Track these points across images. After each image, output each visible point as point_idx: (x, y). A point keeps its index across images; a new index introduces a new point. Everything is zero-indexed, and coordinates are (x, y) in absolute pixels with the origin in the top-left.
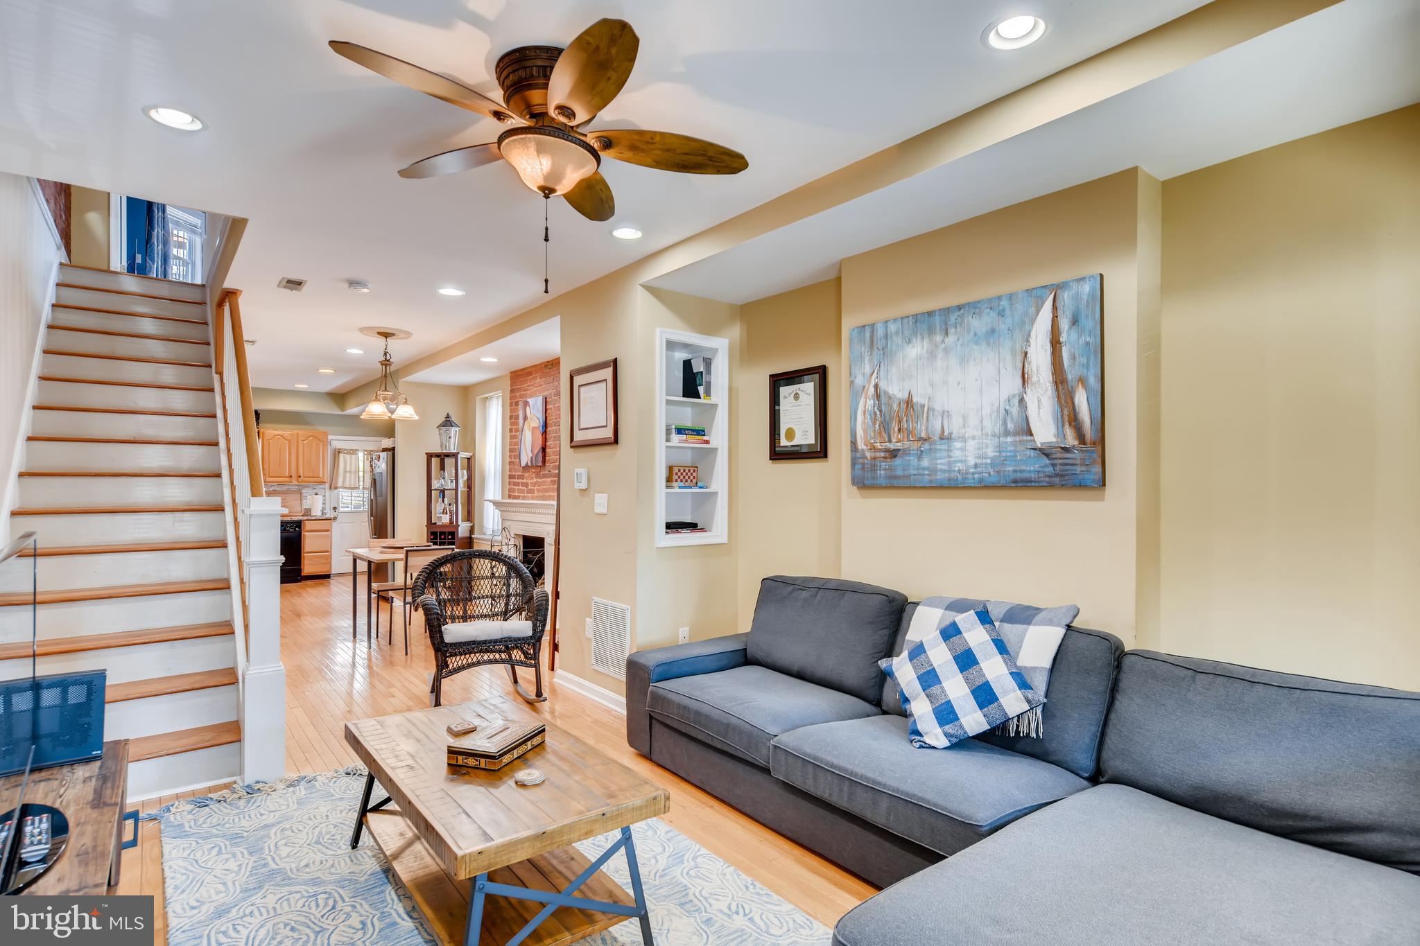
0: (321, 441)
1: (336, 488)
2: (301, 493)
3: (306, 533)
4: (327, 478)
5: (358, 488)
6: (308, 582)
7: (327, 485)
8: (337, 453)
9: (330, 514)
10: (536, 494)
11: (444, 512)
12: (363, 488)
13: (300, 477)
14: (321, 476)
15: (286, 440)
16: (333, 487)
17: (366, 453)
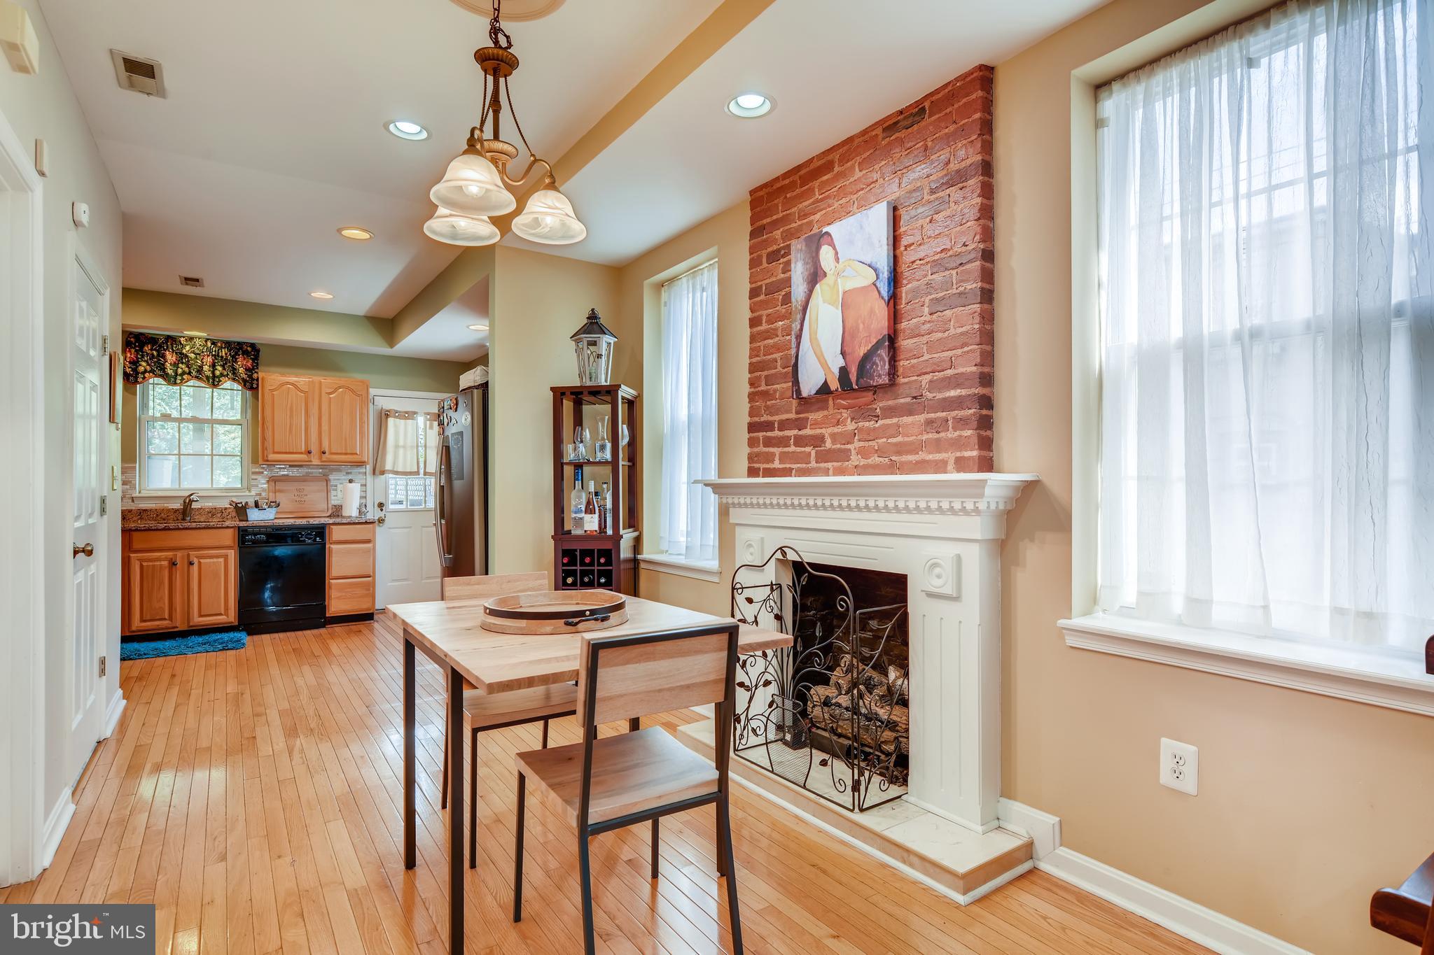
0: (358, 395)
1: (383, 473)
2: (327, 481)
3: (334, 547)
4: (368, 455)
5: (417, 473)
6: (338, 629)
7: (369, 468)
8: (384, 416)
9: (372, 514)
10: (855, 459)
11: (589, 510)
12: (425, 474)
13: (324, 453)
14: (358, 453)
15: (302, 391)
16: (378, 471)
17: (428, 417)
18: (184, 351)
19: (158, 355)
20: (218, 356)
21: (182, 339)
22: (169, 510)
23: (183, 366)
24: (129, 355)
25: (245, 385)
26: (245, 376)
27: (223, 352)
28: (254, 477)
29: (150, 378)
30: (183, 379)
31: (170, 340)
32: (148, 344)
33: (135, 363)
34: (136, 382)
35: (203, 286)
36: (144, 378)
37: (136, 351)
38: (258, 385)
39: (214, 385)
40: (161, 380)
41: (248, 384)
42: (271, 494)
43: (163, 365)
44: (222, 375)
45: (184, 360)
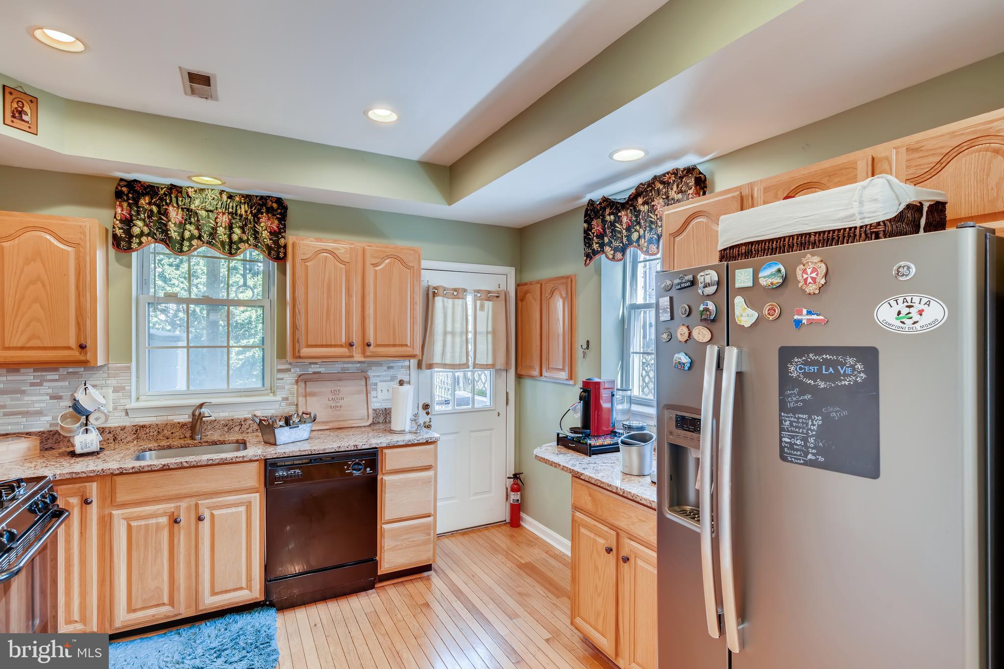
0: (407, 269)
1: (430, 366)
2: (365, 379)
3: (386, 478)
4: (414, 346)
5: (466, 365)
7: (414, 362)
8: (430, 295)
13: (367, 345)
14: (409, 345)
15: (342, 262)
16: (424, 364)
17: (479, 295)
18: (193, 207)
19: (159, 212)
20: (236, 214)
21: (190, 190)
22: (174, 425)
23: (192, 228)
24: (119, 210)
25: (269, 254)
26: (269, 242)
27: (243, 209)
28: (280, 376)
29: (149, 243)
30: (191, 246)
31: (174, 191)
32: (144, 195)
33: (128, 222)
34: (129, 249)
35: (216, 99)
36: (140, 243)
37: (129, 205)
38: (285, 254)
39: (231, 253)
40: (161, 247)
41: (273, 252)
42: (301, 399)
43: (166, 225)
44: (241, 240)
45: (192, 220)
